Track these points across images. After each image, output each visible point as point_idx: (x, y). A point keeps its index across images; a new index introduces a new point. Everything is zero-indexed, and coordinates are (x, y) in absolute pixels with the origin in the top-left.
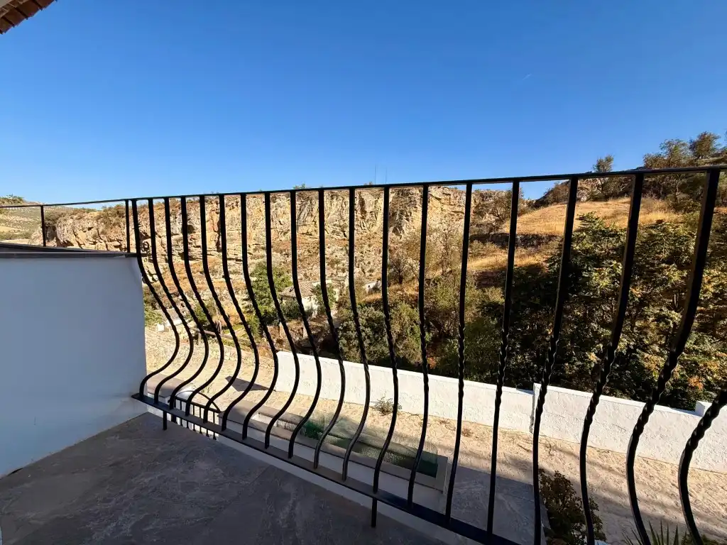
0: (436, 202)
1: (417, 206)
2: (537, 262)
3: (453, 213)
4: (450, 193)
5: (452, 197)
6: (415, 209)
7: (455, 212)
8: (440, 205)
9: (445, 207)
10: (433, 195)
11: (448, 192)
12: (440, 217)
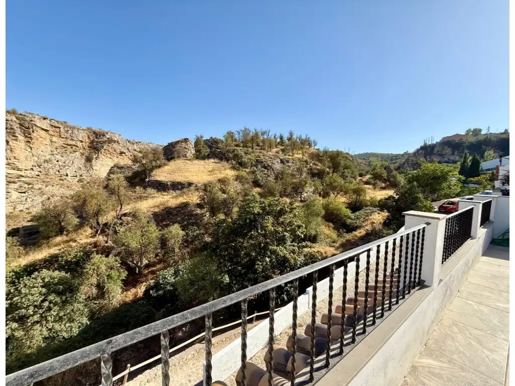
0: (43, 133)
1: (17, 135)
2: (185, 201)
3: (65, 146)
4: (60, 126)
5: (62, 129)
6: (14, 138)
7: (67, 144)
8: (48, 137)
9: (54, 139)
10: (38, 125)
11: (57, 125)
12: (49, 149)
